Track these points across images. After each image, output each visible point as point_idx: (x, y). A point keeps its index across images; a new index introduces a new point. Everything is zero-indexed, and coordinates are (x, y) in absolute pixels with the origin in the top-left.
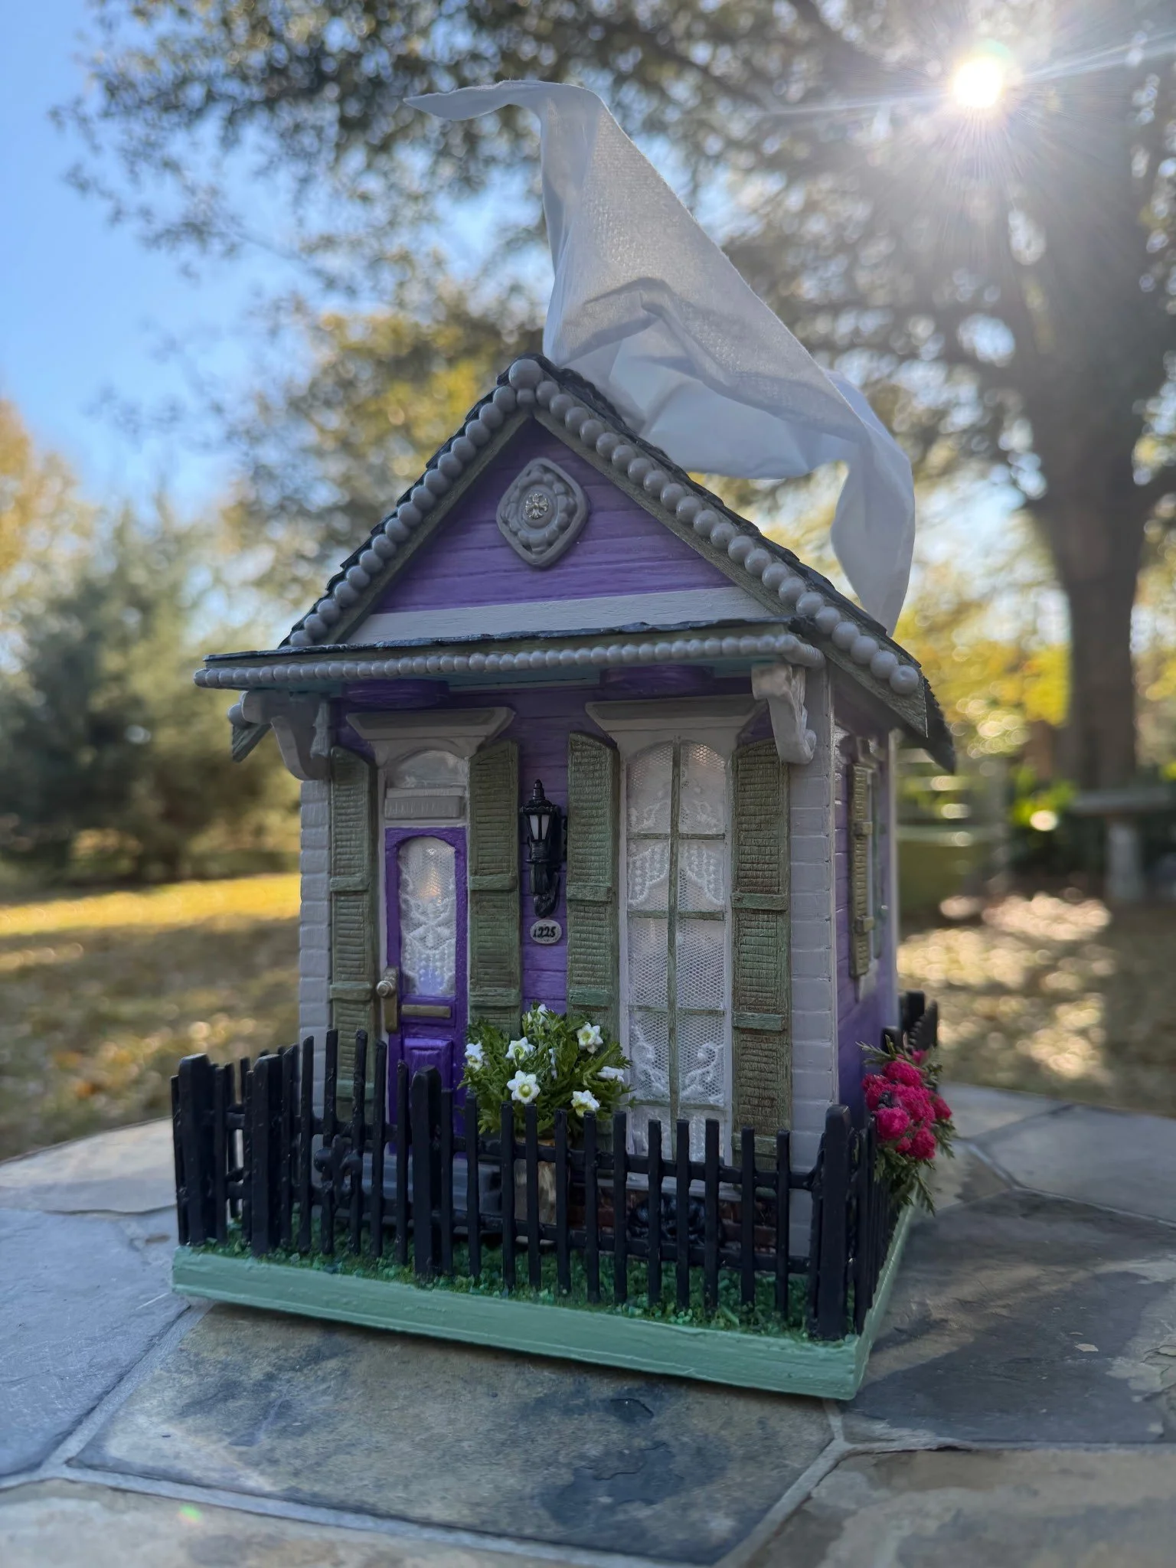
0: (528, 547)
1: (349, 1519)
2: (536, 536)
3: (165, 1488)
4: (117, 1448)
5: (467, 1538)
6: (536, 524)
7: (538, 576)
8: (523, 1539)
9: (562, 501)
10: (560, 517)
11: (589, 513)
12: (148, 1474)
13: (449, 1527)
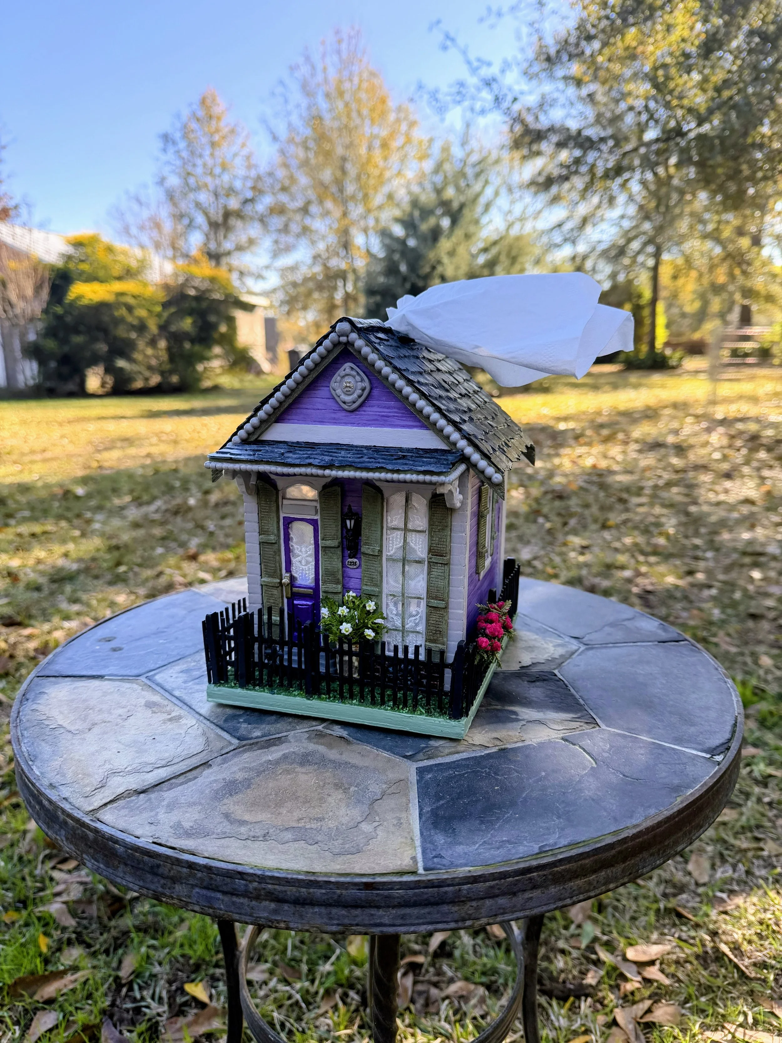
0: (344, 403)
1: (185, 707)
2: (348, 399)
3: (158, 688)
4: (157, 678)
5: (202, 718)
6: (348, 393)
7: (348, 414)
8: (212, 722)
9: (360, 385)
10: (359, 392)
11: (371, 389)
12: (158, 684)
13: (201, 715)
